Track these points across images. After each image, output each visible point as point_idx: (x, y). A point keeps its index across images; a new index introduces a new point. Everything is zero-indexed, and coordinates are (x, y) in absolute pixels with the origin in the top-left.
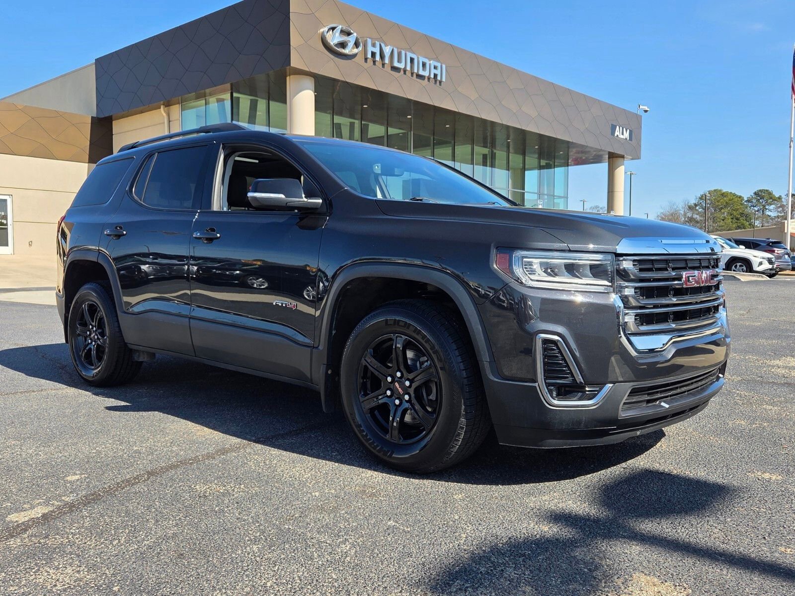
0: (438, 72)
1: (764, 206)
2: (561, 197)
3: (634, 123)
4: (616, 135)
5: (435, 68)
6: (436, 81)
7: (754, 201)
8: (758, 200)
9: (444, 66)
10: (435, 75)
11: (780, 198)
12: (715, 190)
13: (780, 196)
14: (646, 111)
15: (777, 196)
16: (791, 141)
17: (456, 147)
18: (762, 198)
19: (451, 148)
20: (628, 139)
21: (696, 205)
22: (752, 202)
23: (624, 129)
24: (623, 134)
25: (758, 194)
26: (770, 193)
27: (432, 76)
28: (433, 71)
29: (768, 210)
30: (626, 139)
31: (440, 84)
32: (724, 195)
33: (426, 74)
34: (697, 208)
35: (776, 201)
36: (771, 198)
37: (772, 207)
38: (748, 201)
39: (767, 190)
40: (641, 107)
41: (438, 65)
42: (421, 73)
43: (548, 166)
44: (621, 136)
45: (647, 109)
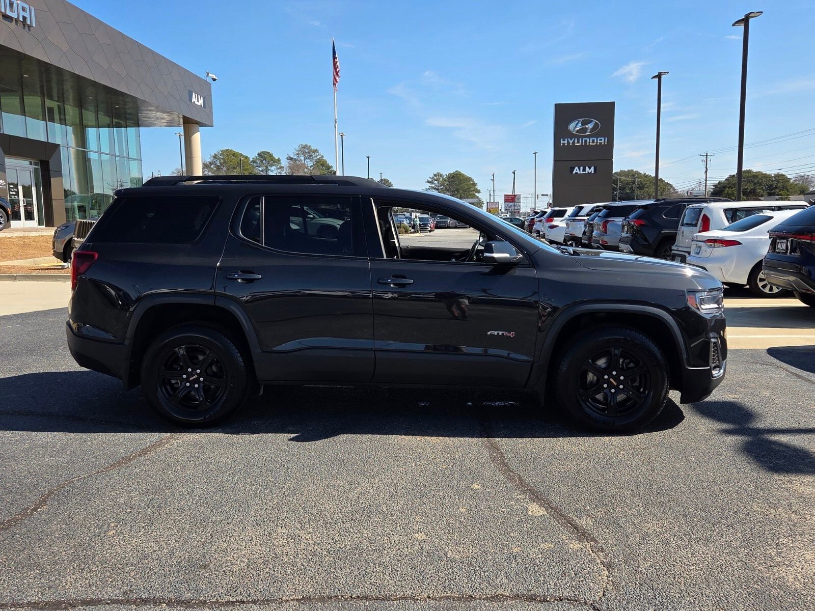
0: (27, 15)
1: (267, 167)
2: (134, 159)
3: (205, 89)
4: (193, 102)
5: (24, 9)
6: (24, 25)
7: (258, 162)
8: (262, 162)
9: (32, 9)
10: (24, 18)
11: (279, 160)
12: (227, 150)
13: (279, 158)
14: (214, 80)
15: (277, 158)
16: (336, 122)
17: (25, 97)
18: (265, 159)
19: (18, 97)
20: (202, 106)
21: (211, 164)
22: (256, 163)
23: (199, 96)
24: (198, 101)
25: (261, 156)
26: (271, 155)
27: (21, 19)
28: (22, 13)
29: (270, 171)
30: (201, 106)
31: (29, 30)
32: (235, 155)
33: (14, 15)
34: (212, 166)
35: (276, 162)
36: (272, 160)
37: (273, 168)
38: (254, 161)
39: (268, 153)
40: (209, 75)
41: (27, 6)
42: (9, 13)
43: (119, 126)
44: (196, 103)
45: (215, 77)
